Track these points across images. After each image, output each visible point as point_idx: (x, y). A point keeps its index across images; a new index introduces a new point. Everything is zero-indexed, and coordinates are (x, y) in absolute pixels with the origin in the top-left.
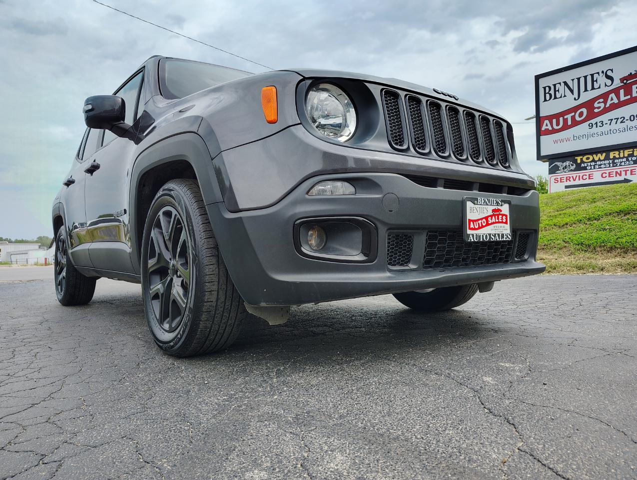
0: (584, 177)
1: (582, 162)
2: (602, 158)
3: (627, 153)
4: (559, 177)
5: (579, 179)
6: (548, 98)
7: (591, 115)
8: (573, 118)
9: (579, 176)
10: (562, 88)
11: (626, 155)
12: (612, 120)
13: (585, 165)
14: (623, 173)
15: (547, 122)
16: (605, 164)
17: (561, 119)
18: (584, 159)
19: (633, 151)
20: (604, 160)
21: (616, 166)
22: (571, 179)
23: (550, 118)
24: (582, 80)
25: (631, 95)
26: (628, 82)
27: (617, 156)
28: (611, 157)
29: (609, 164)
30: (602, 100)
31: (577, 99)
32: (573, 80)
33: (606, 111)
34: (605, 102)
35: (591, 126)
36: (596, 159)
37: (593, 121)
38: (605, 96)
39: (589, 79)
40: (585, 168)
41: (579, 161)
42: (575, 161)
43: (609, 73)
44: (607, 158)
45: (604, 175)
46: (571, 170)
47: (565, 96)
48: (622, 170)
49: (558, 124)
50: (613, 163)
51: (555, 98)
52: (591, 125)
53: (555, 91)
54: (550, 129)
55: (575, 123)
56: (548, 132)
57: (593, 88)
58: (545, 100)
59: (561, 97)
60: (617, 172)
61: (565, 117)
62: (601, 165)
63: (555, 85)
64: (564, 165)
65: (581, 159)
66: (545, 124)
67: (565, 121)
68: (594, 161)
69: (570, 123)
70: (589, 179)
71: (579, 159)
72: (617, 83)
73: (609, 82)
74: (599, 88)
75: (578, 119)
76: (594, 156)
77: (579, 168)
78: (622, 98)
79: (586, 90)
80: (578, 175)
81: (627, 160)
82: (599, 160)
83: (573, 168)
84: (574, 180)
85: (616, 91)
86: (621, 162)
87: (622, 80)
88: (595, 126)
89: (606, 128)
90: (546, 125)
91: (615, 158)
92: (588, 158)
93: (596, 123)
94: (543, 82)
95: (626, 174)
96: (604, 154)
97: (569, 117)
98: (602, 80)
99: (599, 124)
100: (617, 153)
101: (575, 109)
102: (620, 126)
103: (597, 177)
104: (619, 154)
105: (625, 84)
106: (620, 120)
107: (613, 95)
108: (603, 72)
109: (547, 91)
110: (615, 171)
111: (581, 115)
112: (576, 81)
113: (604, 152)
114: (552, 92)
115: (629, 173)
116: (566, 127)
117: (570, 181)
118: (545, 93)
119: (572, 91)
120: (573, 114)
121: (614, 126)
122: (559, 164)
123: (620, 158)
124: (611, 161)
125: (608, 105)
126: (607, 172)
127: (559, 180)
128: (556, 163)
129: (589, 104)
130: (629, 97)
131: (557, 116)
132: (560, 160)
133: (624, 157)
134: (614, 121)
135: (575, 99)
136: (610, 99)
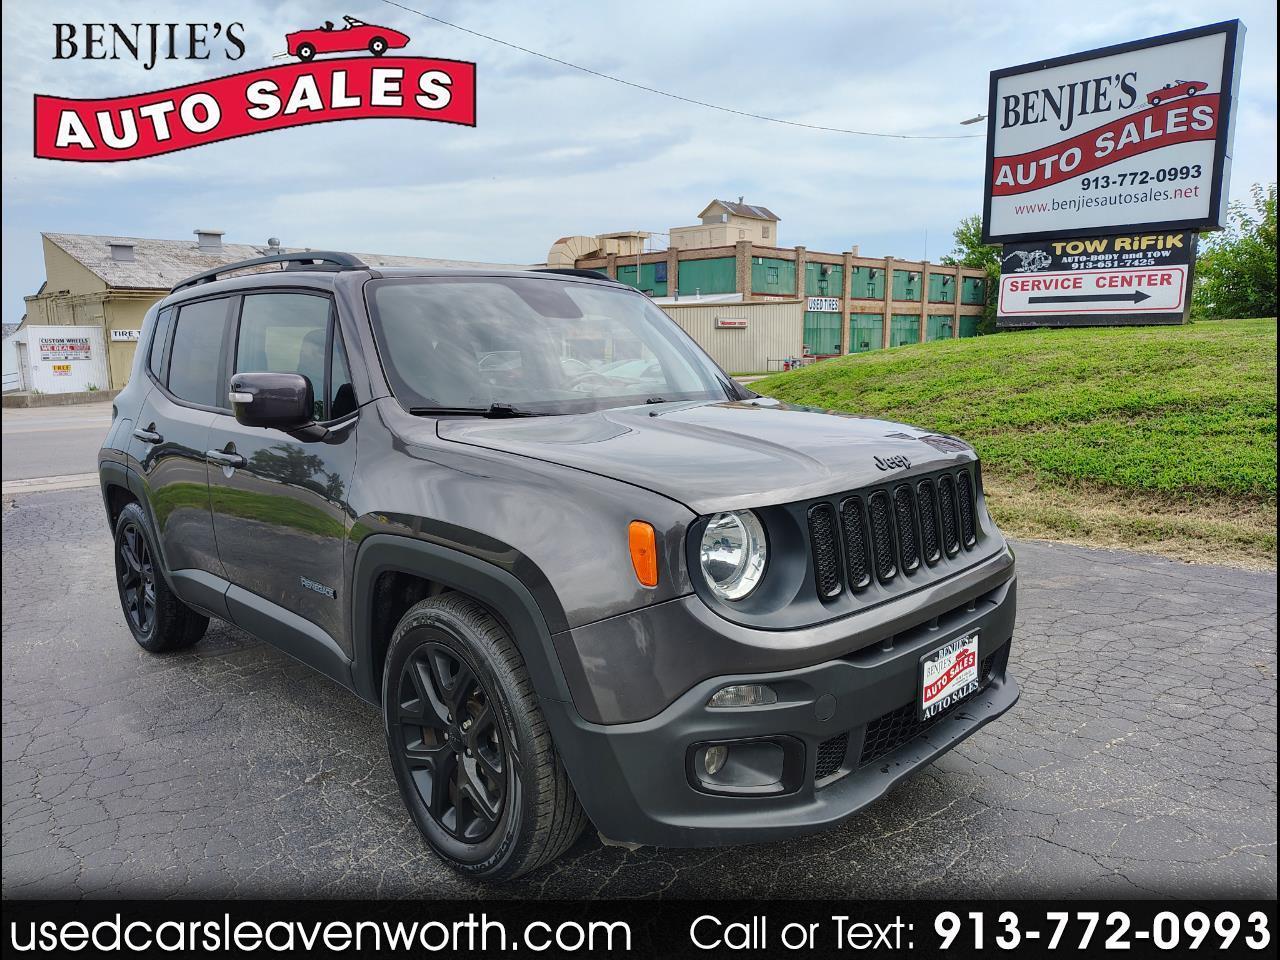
0: (1066, 284)
1: (1065, 253)
2: (1101, 249)
3: (1145, 242)
4: (1020, 280)
5: (1056, 287)
6: (1012, 120)
7: (1090, 163)
8: (1055, 165)
9: (1057, 280)
10: (1038, 101)
11: (1143, 247)
12: (1125, 176)
13: (1070, 260)
14: (1135, 281)
15: (1006, 169)
16: (1105, 261)
17: (1033, 166)
18: (1069, 250)
19: (1157, 240)
20: (1104, 253)
21: (1124, 266)
22: (1042, 286)
23: (1013, 161)
24: (1079, 90)
25: (1164, 129)
26: (1162, 103)
27: (1128, 248)
28: (1117, 248)
29: (1113, 260)
30: (1110, 135)
31: (1065, 127)
32: (1061, 88)
33: (1116, 156)
34: (1116, 140)
35: (1086, 185)
36: (1090, 249)
37: (1091, 175)
38: (1117, 127)
39: (1092, 87)
40: (1068, 267)
41: (1058, 252)
42: (1051, 251)
43: (1129, 81)
44: (1109, 249)
45: (1101, 282)
46: (1044, 269)
47: (1044, 120)
48: (1134, 274)
49: (1026, 175)
50: (1120, 259)
51: (1026, 122)
52: (1086, 182)
53: (1027, 108)
54: (1012, 183)
55: (1059, 177)
56: (1007, 190)
57: (1097, 109)
58: (1007, 125)
59: (1036, 121)
60: (1124, 278)
61: (1042, 162)
62: (1098, 261)
63: (1027, 95)
64: (1031, 258)
65: (1064, 248)
66: (1002, 174)
67: (1041, 169)
68: (1085, 253)
69: (1048, 174)
70: (1075, 287)
71: (1058, 247)
72: (1142, 103)
73: (1127, 99)
74: (1108, 109)
75: (1064, 167)
76: (1087, 243)
77: (1057, 265)
78: (1148, 134)
79: (1084, 112)
80: (1054, 278)
81: (1145, 256)
82: (1096, 252)
83: (1047, 263)
84: (1047, 288)
85: (1138, 119)
86: (1133, 260)
87: (1151, 97)
88: (1093, 185)
89: (1113, 191)
90: (1004, 176)
91: (1123, 250)
92: (1075, 248)
93: (1097, 180)
94: (1007, 87)
95: (1139, 284)
96: (1105, 242)
97: (1048, 162)
98: (1115, 93)
99: (1102, 182)
100: (1128, 240)
101: (1059, 148)
102: (1138, 189)
103: (1088, 286)
104: (1131, 244)
105: (1156, 105)
106: (1139, 178)
107: (1131, 127)
108: (1118, 77)
109: (1012, 106)
110: (1120, 275)
111: (1070, 160)
112: (1067, 90)
113: (1105, 237)
114: (1021, 109)
115: (1145, 281)
116: (1040, 183)
117: (1039, 289)
118: (1007, 111)
119: (1058, 111)
120: (1056, 157)
121: (1128, 188)
122: (1021, 254)
123: (1132, 251)
124: (1116, 256)
125: (1120, 147)
126: (1107, 276)
127: (1020, 285)
128: (1017, 252)
129: (1086, 141)
130: (1160, 133)
131: (1026, 159)
132: (1025, 246)
133: (1139, 250)
134: (1129, 179)
135: (1062, 128)
136: (1125, 133)
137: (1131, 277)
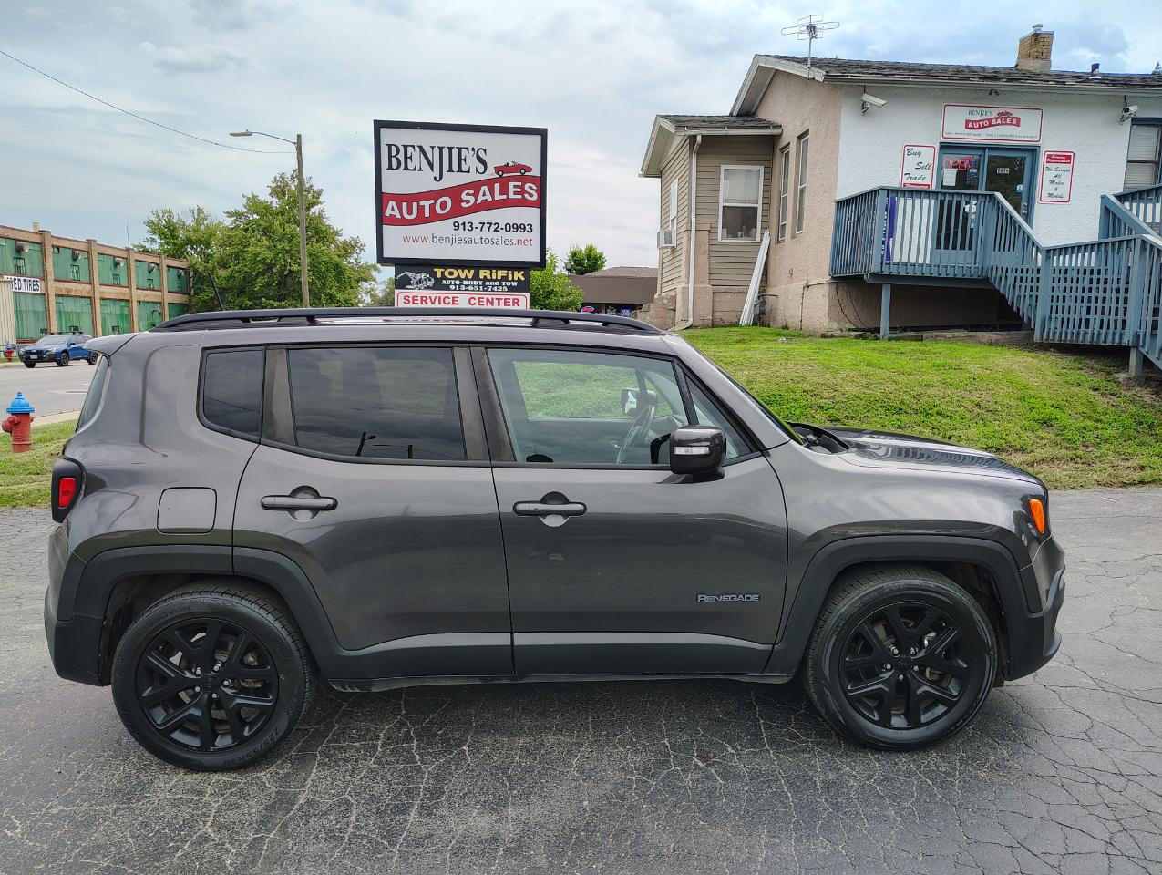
0: (447, 301)
1: (444, 277)
2: (470, 276)
3: (500, 274)
4: (411, 295)
5: (440, 303)
6: (395, 165)
7: (457, 211)
8: (432, 207)
9: (440, 298)
10: (416, 154)
11: (499, 278)
12: (484, 224)
13: (448, 282)
14: (496, 302)
15: (392, 204)
16: (473, 286)
17: (415, 205)
18: (447, 274)
19: (507, 273)
20: (472, 279)
21: (487, 290)
22: (428, 301)
23: (400, 198)
24: (446, 152)
25: (508, 195)
26: (505, 175)
27: (489, 277)
28: (481, 277)
29: (479, 285)
30: (471, 191)
31: (438, 179)
32: (433, 147)
33: (477, 208)
34: (476, 195)
35: (457, 226)
36: (463, 276)
37: (460, 220)
38: (476, 186)
39: (455, 152)
40: (447, 288)
41: (439, 276)
42: (433, 275)
43: (481, 154)
44: (476, 277)
45: (473, 301)
46: (428, 288)
47: (420, 170)
48: (495, 297)
49: (410, 212)
50: (484, 285)
51: (406, 168)
52: (456, 224)
53: (406, 157)
54: (398, 216)
55: (435, 217)
56: (394, 222)
57: (460, 170)
58: (390, 167)
59: (415, 169)
60: (488, 300)
61: (422, 203)
62: (468, 286)
63: (405, 147)
64: (418, 278)
65: (443, 273)
66: (390, 207)
67: (421, 209)
68: (458, 278)
69: (427, 214)
70: (453, 303)
71: (439, 271)
72: (491, 174)
73: (481, 168)
74: (468, 172)
75: (439, 211)
76: (460, 271)
77: (438, 285)
78: (498, 197)
79: (451, 170)
80: (438, 296)
81: (501, 285)
82: (466, 278)
83: (431, 283)
84: (433, 303)
85: (489, 183)
86: (493, 286)
87: (498, 169)
88: (461, 227)
89: (476, 234)
90: (391, 209)
91: (485, 279)
92: (451, 273)
93: (464, 224)
94: (388, 136)
95: (499, 305)
96: (472, 271)
97: (426, 204)
98: (472, 162)
99: (468, 226)
100: (488, 272)
101: (436, 195)
102: (492, 234)
103: (463, 301)
104: (491, 275)
105: (501, 176)
106: (493, 227)
107: (485, 188)
108: (473, 149)
109: (394, 153)
110: (486, 297)
111: (443, 205)
112: (437, 151)
113: (472, 268)
114: (401, 156)
115: (502, 302)
116: (421, 220)
117: (427, 303)
118: (390, 156)
119: (431, 166)
120: (432, 201)
121: (485, 234)
122: (410, 274)
123: (491, 280)
124: (481, 283)
125: (479, 202)
126: (476, 297)
127: (411, 299)
128: (406, 273)
129: (455, 192)
130: (504, 197)
131: (410, 198)
132: (413, 268)
133: (496, 280)
134: (487, 226)
135: (435, 178)
136: (481, 193)
137: (493, 299)
